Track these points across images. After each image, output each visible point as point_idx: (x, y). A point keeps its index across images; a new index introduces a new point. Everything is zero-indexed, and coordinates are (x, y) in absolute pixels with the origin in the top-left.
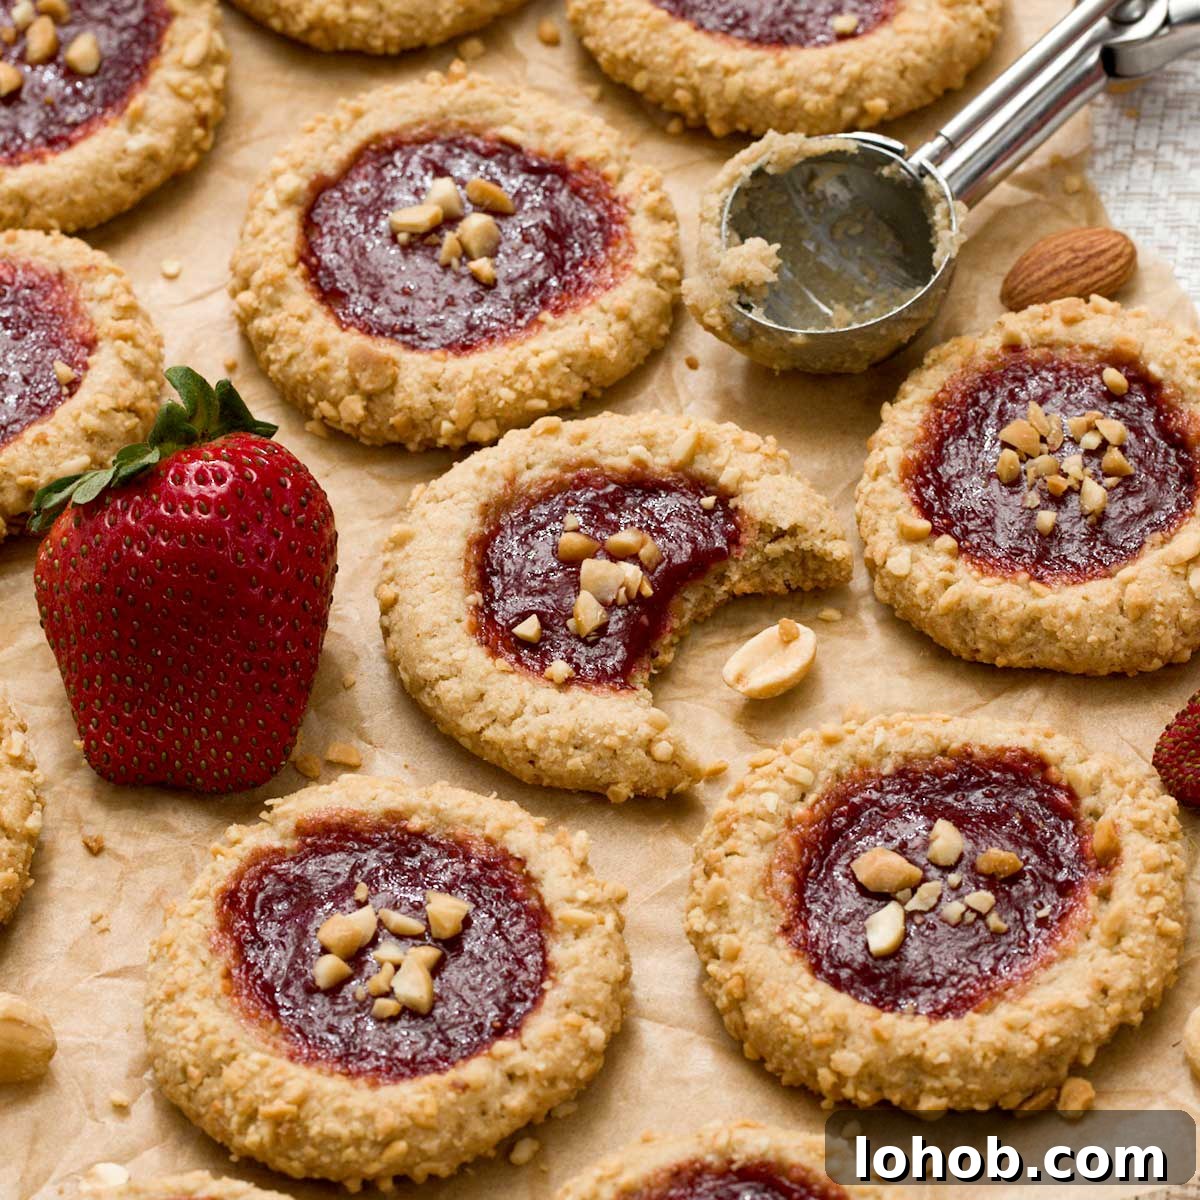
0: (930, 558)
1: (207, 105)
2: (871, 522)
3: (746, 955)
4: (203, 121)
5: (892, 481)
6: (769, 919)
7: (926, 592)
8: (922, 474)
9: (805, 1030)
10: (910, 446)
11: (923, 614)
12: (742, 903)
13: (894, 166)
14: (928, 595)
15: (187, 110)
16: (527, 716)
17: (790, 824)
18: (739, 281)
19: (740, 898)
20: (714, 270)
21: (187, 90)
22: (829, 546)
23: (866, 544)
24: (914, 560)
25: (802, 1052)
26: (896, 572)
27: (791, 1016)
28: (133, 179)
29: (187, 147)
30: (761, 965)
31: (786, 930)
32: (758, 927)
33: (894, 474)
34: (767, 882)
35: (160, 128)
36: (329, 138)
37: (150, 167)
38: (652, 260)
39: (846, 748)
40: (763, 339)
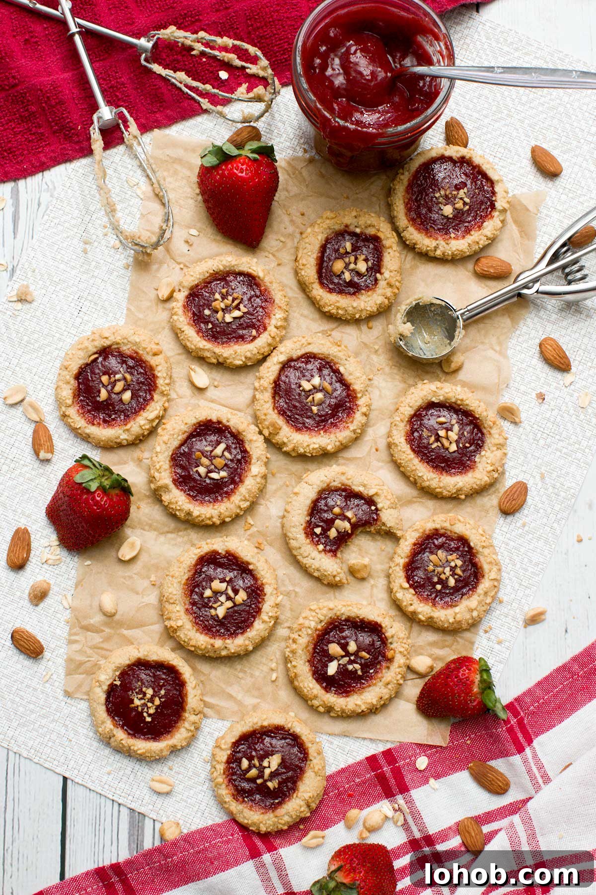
3: (298, 668)
6: (305, 657)
16: (309, 559)
17: (316, 630)
22: (397, 532)
30: (301, 671)
32: (302, 659)
36: (299, 347)
38: (355, 428)
39: (334, 612)
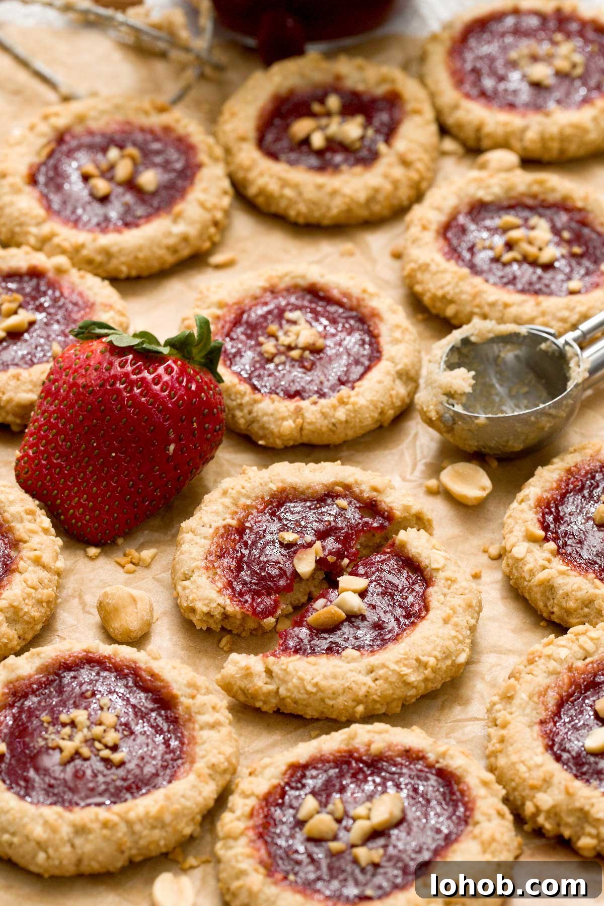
0: (539, 552)
1: (219, 215)
2: (511, 526)
4: (216, 224)
5: (530, 506)
6: (534, 713)
7: (531, 571)
8: (548, 506)
9: (527, 775)
10: (546, 491)
11: (526, 583)
12: (522, 699)
13: (548, 343)
14: (532, 573)
15: (207, 216)
18: (448, 390)
19: (522, 696)
20: (434, 385)
21: (209, 205)
23: (504, 538)
24: (529, 551)
25: (520, 788)
26: (517, 556)
27: (522, 765)
28: (174, 250)
29: (205, 237)
30: (517, 734)
31: (542, 722)
32: (525, 715)
33: (532, 502)
34: (543, 694)
35: (192, 223)
37: (183, 245)
40: (460, 423)
